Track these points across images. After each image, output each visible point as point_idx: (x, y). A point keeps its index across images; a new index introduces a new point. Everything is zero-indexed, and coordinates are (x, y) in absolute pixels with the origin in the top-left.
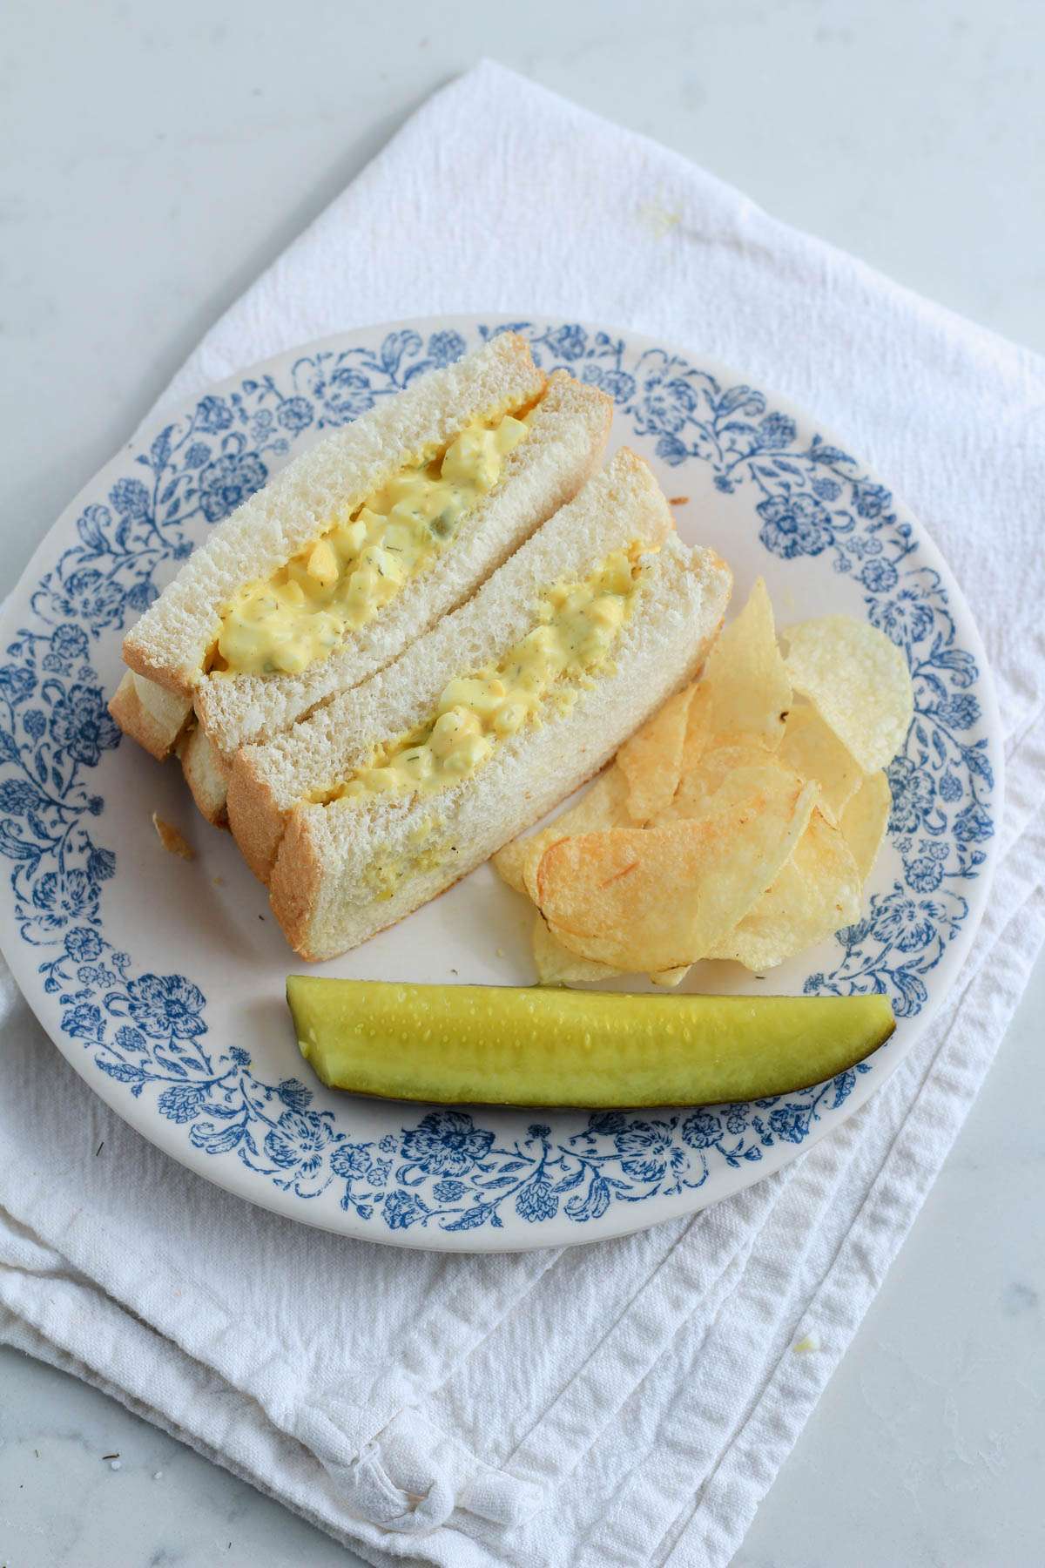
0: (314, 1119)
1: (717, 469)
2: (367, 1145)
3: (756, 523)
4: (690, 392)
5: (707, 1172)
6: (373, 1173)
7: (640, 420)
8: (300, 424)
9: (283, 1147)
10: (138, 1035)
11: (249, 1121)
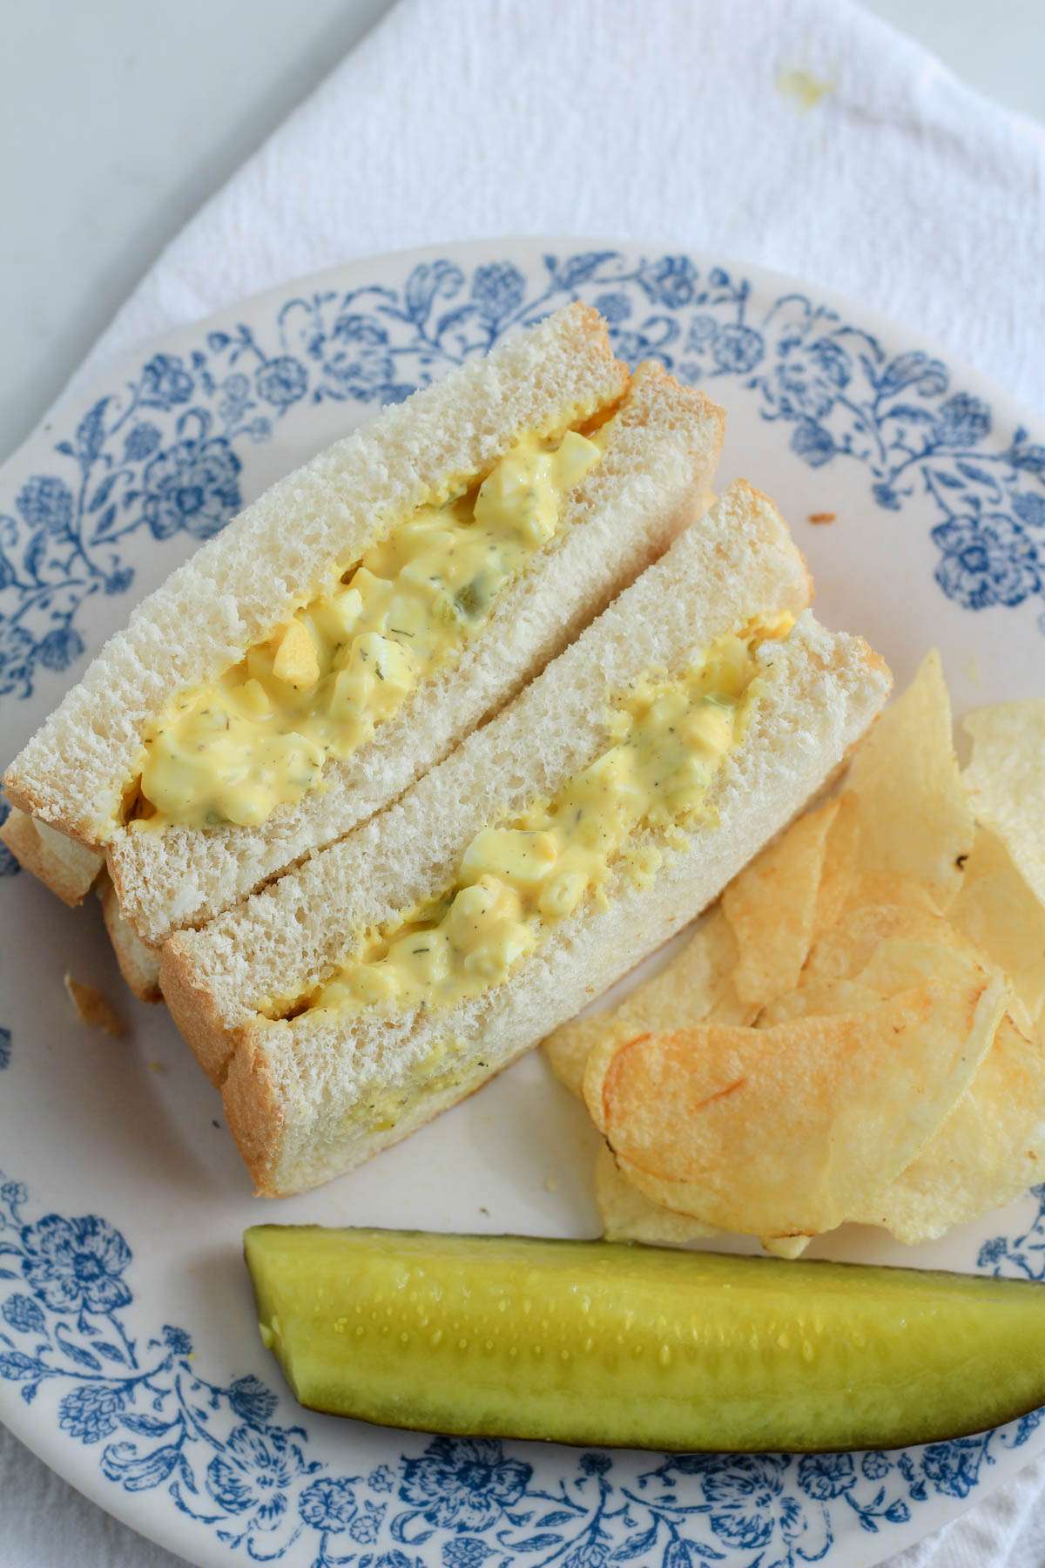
0: (278, 1438)
1: (878, 473)
2: (352, 1480)
3: (930, 555)
4: (841, 359)
5: (830, 1538)
6: (359, 1524)
7: (769, 398)
8: (287, 396)
9: (233, 1481)
10: (34, 1308)
11: (186, 1441)
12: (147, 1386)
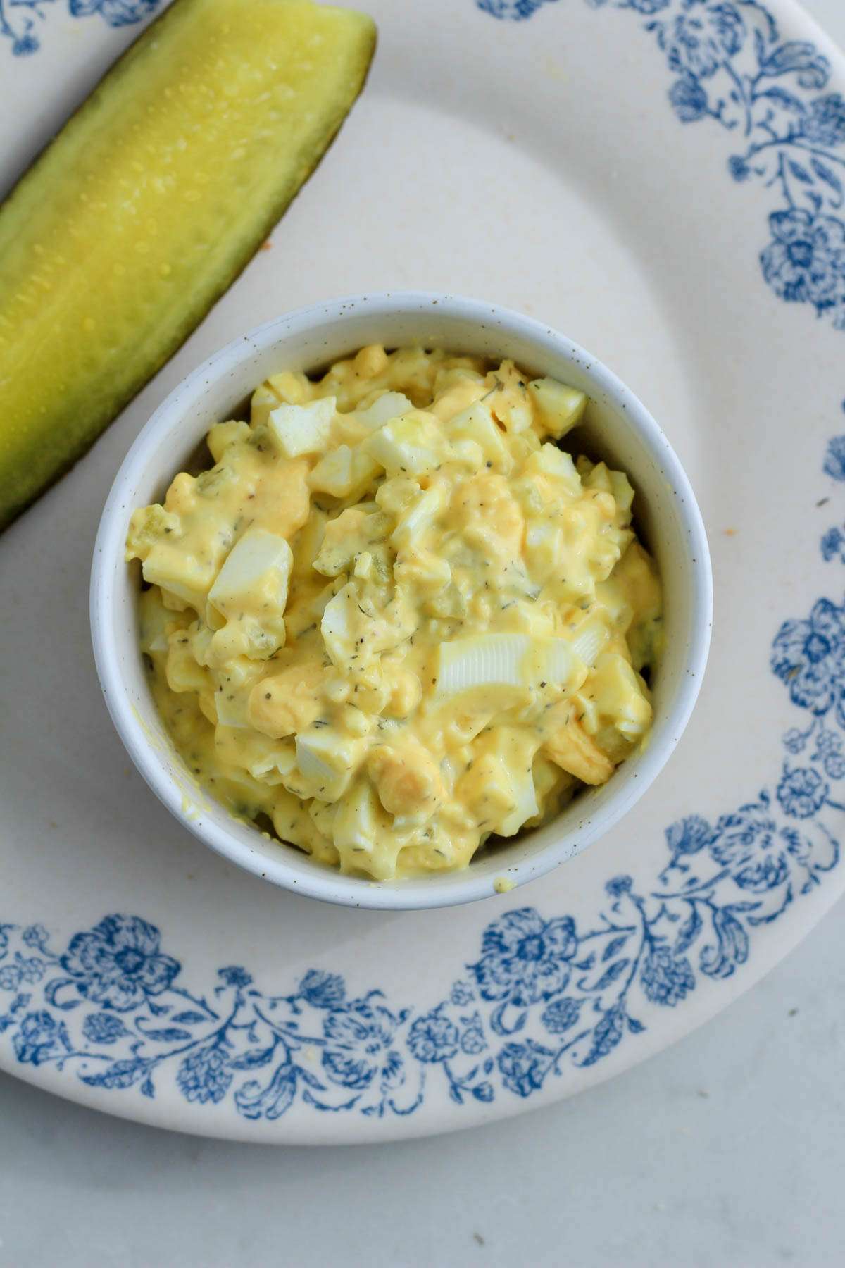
0: (362, 1009)
2: (439, 1008)
5: (835, 843)
6: (466, 1039)
9: (348, 1063)
10: (109, 1019)
11: (293, 1054)
12: (235, 1027)
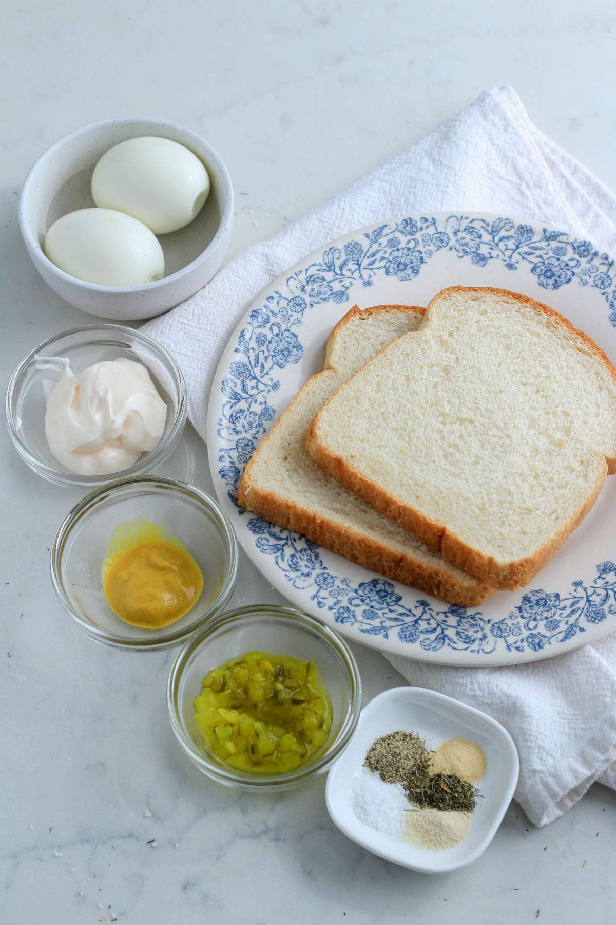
0: (473, 618)
1: (504, 260)
2: (504, 620)
3: (534, 279)
4: (476, 230)
7: (458, 251)
8: (302, 308)
9: (466, 635)
10: (372, 612)
11: (444, 630)
12: (422, 620)
